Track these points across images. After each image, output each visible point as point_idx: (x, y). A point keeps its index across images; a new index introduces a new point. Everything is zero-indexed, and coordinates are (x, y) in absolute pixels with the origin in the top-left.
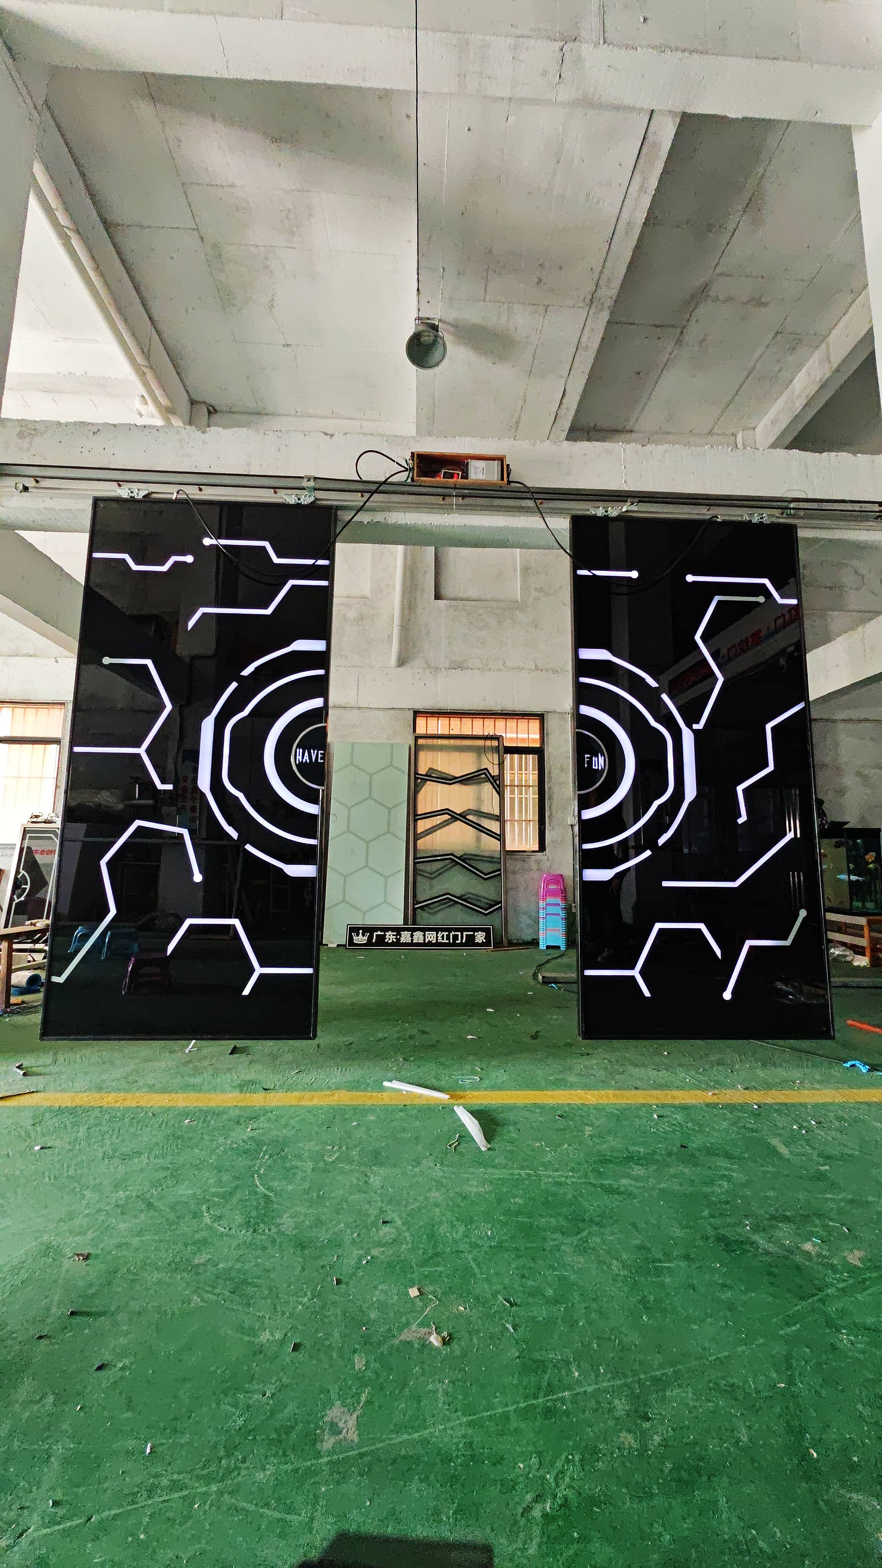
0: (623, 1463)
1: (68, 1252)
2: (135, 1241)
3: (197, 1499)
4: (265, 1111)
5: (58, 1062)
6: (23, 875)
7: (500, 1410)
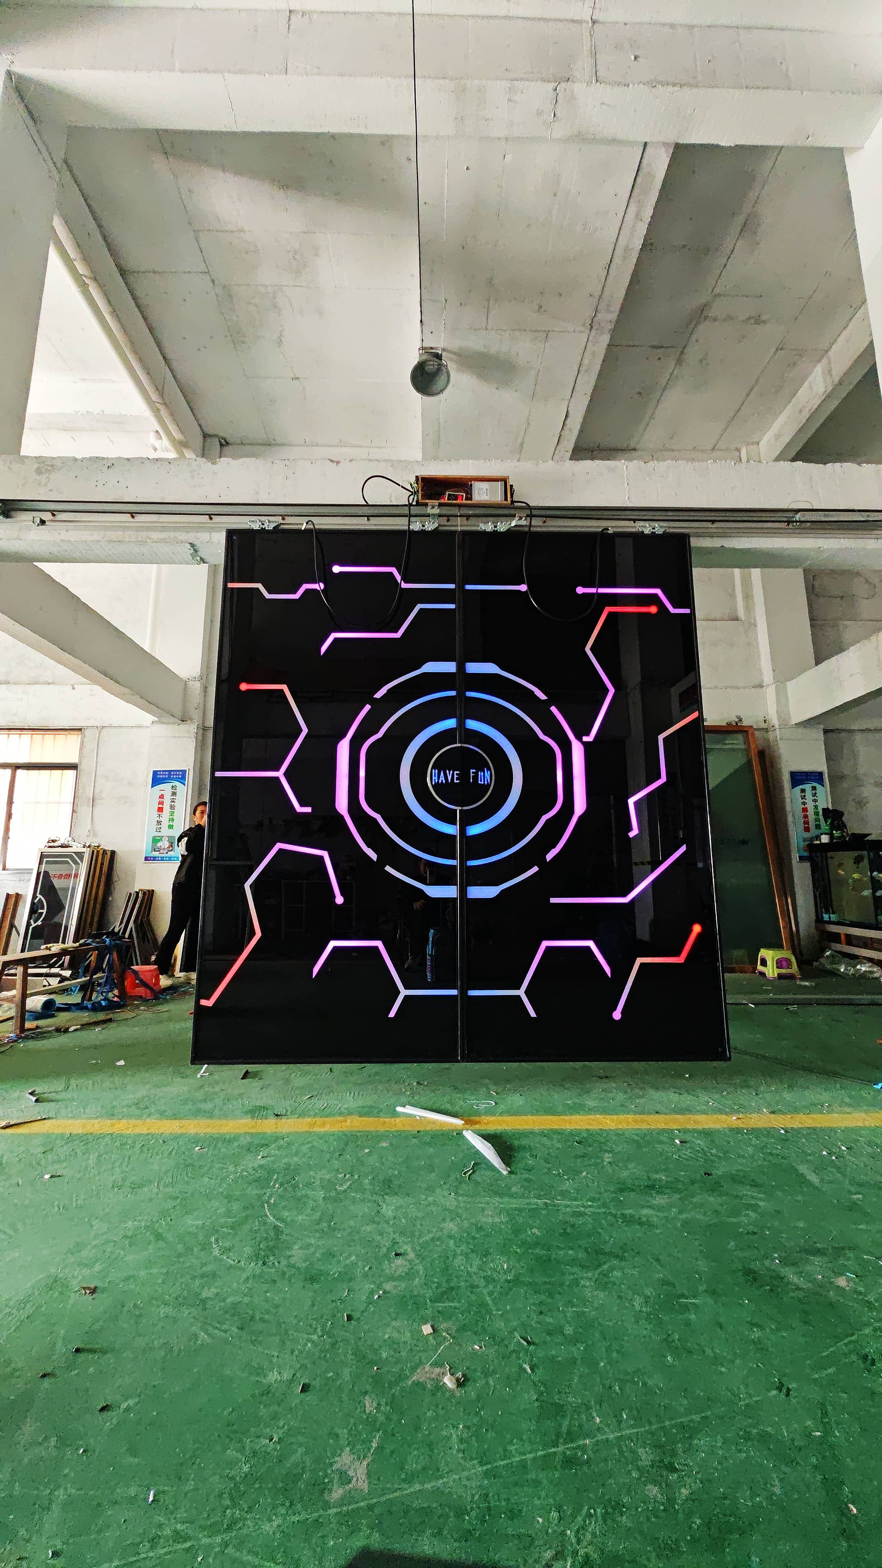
0: (648, 1519)
1: (75, 1285)
2: (142, 1273)
3: (200, 1552)
4: (277, 1138)
5: (70, 1088)
6: (40, 901)
7: (517, 1459)
